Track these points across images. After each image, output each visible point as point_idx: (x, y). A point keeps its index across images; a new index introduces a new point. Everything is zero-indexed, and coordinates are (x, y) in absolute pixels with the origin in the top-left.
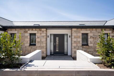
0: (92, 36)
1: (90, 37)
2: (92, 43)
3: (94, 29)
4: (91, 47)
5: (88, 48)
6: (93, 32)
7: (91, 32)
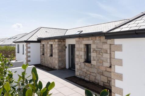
0: (95, 49)
1: (93, 51)
2: (94, 60)
3: (97, 38)
4: (94, 66)
5: (90, 66)
6: (96, 42)
7: (94, 43)
